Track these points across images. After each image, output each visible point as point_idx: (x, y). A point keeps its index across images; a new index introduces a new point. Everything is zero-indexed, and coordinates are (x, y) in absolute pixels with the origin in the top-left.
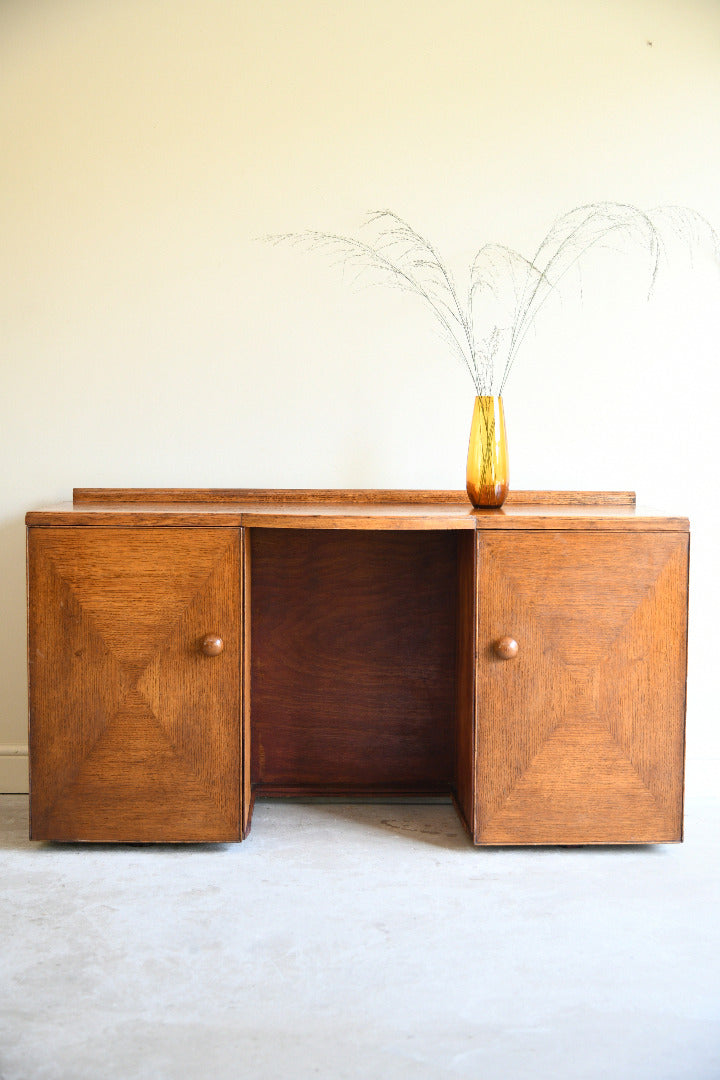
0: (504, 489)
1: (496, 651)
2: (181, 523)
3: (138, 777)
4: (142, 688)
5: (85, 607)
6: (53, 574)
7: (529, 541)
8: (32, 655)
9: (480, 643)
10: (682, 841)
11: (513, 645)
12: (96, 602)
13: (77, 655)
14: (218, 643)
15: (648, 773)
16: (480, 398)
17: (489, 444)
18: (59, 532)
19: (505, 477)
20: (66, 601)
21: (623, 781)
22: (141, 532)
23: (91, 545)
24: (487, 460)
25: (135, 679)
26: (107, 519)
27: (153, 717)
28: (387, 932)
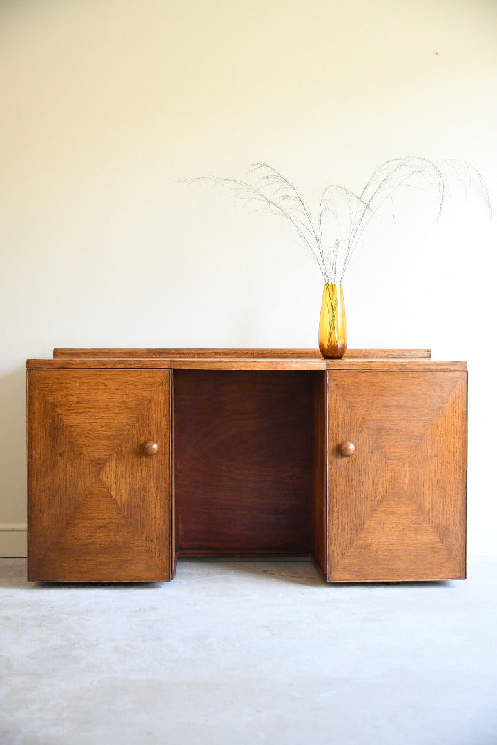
0: (344, 347)
1: (340, 451)
2: (130, 366)
3: (101, 538)
4: (104, 478)
5: (66, 422)
6: (44, 401)
7: (362, 377)
8: (30, 456)
9: (330, 446)
10: (466, 578)
11: (352, 447)
12: (73, 419)
13: (60, 455)
14: (155, 446)
15: (443, 533)
16: (327, 285)
17: (334, 316)
18: (48, 373)
19: (344, 338)
20: (53, 420)
21: (427, 538)
22: (103, 372)
23: (68, 381)
24: (332, 326)
25: (99, 471)
26: (80, 364)
27: (111, 497)
28: (272, 631)
